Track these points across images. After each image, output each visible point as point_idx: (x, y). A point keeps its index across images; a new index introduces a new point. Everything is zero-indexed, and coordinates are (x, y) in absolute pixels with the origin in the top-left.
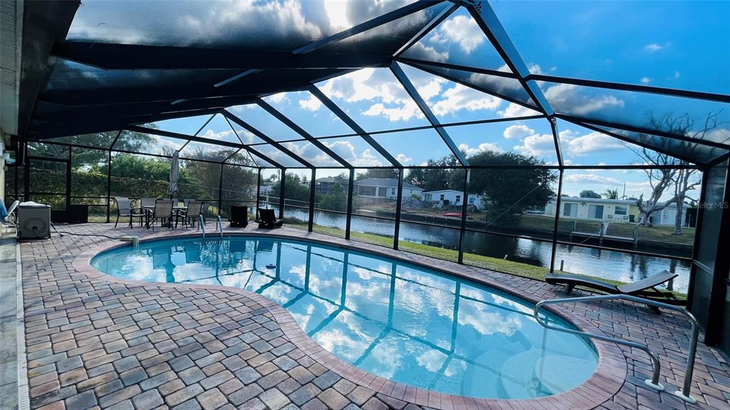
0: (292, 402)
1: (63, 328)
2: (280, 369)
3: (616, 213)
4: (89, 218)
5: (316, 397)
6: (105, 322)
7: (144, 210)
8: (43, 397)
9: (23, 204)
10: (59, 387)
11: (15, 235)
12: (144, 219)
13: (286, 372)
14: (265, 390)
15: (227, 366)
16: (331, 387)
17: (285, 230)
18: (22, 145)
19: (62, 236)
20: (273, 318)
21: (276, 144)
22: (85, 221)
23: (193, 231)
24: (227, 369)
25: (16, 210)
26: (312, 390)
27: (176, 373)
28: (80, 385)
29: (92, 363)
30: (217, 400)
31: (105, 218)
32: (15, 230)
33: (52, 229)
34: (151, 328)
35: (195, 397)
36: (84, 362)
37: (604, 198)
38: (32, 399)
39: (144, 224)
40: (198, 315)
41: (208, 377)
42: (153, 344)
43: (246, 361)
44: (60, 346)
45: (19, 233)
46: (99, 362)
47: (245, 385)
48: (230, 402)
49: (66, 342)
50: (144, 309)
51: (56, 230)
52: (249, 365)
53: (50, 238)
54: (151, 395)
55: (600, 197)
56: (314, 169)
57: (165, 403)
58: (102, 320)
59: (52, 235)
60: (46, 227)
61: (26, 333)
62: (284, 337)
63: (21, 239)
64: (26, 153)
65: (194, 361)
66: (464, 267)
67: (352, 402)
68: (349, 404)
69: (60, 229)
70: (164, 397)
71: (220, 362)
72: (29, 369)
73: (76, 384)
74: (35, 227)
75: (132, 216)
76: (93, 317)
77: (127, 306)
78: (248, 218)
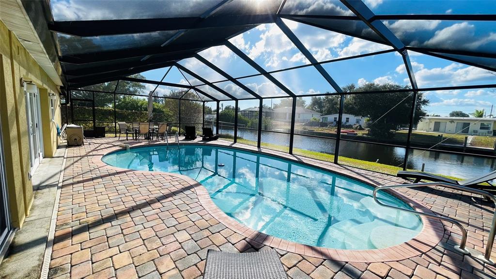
0: (192, 239)
1: (80, 192)
2: (191, 220)
3: (481, 128)
4: (106, 135)
5: (207, 237)
6: (100, 190)
7: (134, 130)
8: (62, 225)
9: (68, 126)
10: (71, 221)
11: (66, 144)
12: (134, 135)
13: (193, 222)
14: (178, 231)
15: (160, 217)
16: (219, 232)
17: (220, 142)
18: (68, 93)
19: (90, 144)
20: (195, 192)
21: (211, 85)
22: (104, 136)
23: (162, 142)
24: (160, 218)
25: (65, 129)
26: (206, 233)
27: (132, 218)
28: (81, 221)
29: (89, 211)
30: (150, 234)
31: (115, 135)
32: (66, 141)
33: (84, 140)
34: (124, 194)
35: (138, 231)
36: (86, 209)
37: (471, 117)
38: (57, 226)
39: (135, 138)
40: (151, 188)
41: (148, 221)
42: (124, 202)
43: (172, 214)
44: (75, 201)
45: (68, 142)
46: (94, 209)
47: (168, 227)
48: (156, 235)
49: (79, 199)
50: (123, 184)
51: (86, 141)
52: (173, 217)
53: (84, 145)
54: (116, 228)
55: (468, 116)
56: (237, 100)
57: (122, 233)
58: (100, 188)
59: (85, 143)
60: (81, 139)
61: (61, 194)
62: (199, 203)
63: (69, 146)
64: (70, 97)
65: (143, 213)
66: (338, 166)
67: (229, 242)
68: (227, 242)
69: (89, 141)
70: (122, 230)
71: (157, 214)
72: (58, 211)
73: (79, 220)
74: (76, 139)
75: (127, 134)
76: (96, 187)
77: (115, 182)
78: (196, 134)
